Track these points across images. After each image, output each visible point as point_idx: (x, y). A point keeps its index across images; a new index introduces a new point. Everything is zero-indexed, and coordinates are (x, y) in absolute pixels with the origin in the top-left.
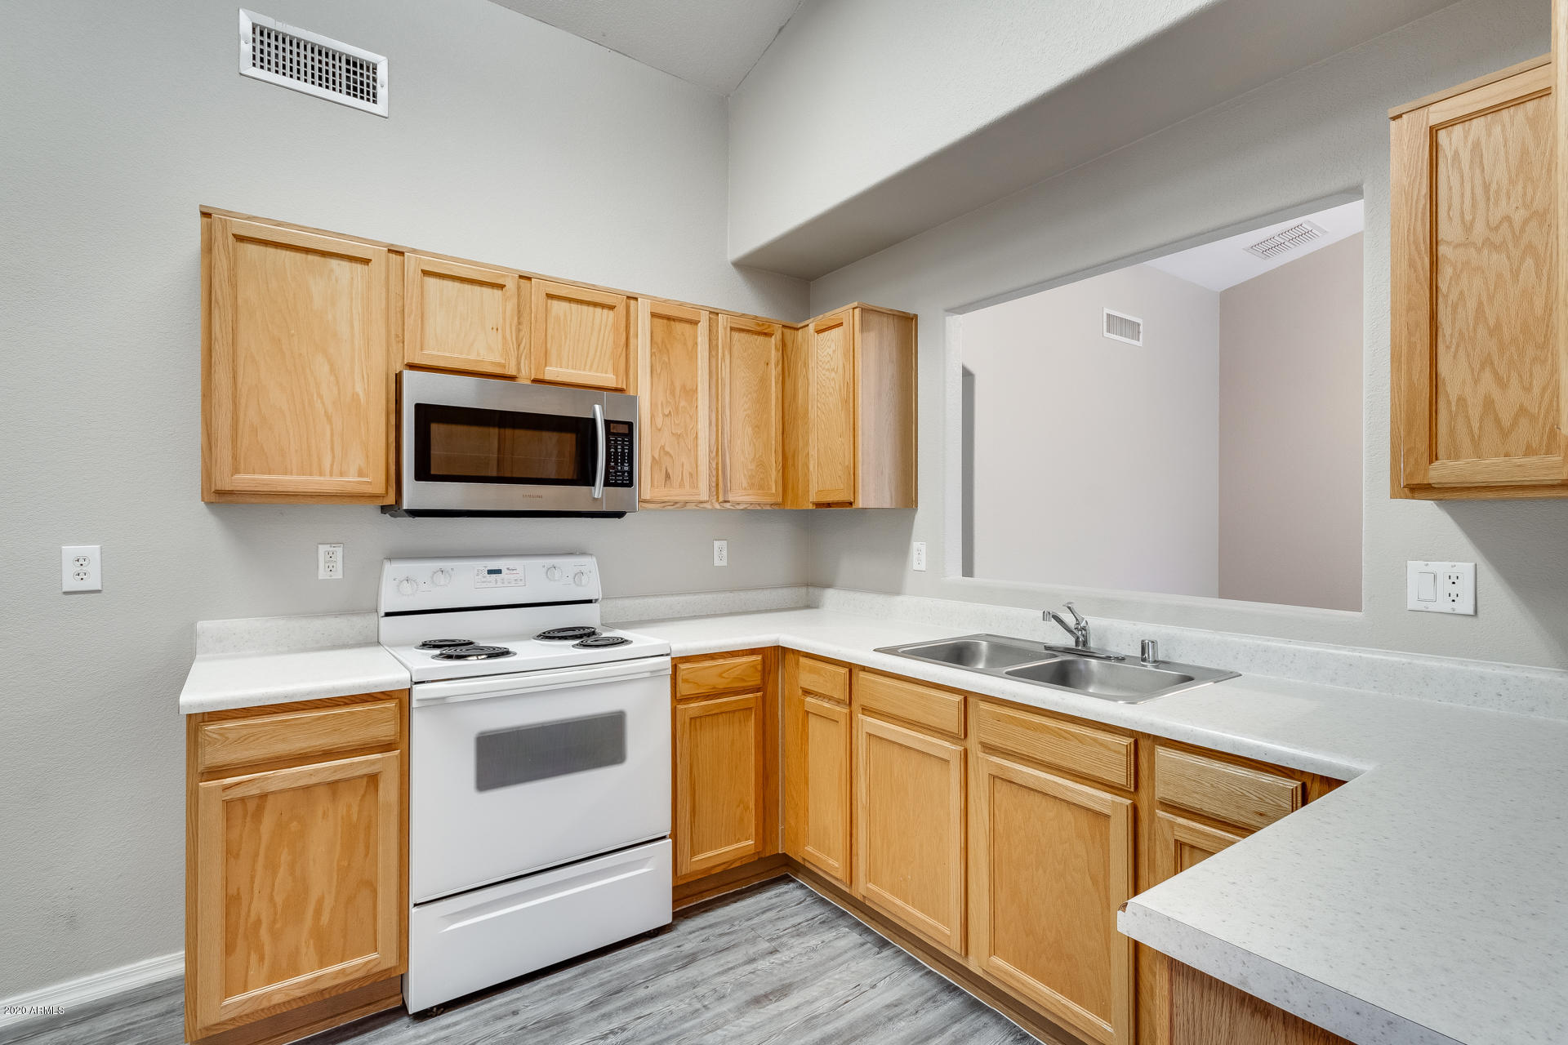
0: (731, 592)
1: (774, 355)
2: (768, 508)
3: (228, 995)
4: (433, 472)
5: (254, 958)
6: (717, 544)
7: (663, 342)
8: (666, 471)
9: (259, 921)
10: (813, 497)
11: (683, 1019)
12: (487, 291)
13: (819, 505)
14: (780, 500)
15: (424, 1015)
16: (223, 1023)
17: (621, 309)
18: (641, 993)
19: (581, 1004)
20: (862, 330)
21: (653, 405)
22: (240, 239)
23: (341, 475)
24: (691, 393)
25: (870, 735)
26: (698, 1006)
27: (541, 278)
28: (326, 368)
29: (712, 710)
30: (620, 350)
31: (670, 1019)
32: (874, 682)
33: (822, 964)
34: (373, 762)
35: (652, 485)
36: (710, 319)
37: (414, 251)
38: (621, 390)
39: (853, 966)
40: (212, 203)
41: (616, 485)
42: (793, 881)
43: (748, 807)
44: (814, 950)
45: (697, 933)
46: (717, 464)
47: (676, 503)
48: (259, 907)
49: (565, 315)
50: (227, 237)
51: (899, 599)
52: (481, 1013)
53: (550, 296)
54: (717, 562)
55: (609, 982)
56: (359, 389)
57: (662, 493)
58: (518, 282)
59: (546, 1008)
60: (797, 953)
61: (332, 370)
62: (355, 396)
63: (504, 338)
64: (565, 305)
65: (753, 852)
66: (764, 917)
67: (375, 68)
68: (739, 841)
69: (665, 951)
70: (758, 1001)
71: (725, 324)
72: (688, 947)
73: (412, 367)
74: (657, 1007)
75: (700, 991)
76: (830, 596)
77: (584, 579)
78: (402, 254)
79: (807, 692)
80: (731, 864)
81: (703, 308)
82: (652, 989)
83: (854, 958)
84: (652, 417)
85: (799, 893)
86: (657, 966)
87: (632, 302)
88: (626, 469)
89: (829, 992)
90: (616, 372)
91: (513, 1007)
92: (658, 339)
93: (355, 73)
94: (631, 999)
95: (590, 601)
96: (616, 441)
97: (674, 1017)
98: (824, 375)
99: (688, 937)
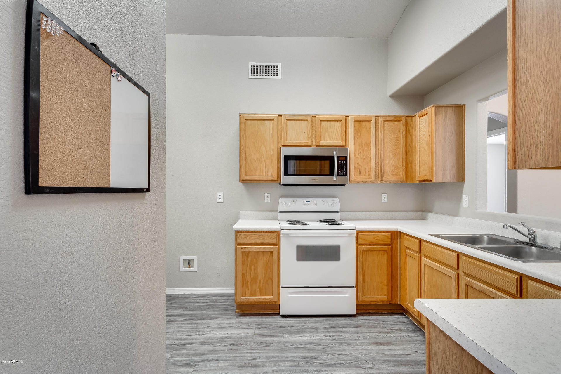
0: (389, 212)
1: (402, 128)
2: (400, 182)
3: (242, 296)
4: (288, 174)
5: (247, 289)
6: (383, 195)
7: (358, 129)
8: (360, 171)
9: (248, 281)
10: (418, 179)
11: (351, 340)
12: (303, 122)
13: (420, 181)
14: (405, 179)
15: (284, 316)
16: (241, 302)
17: (344, 121)
18: (341, 330)
19: (323, 327)
20: (436, 115)
21: (355, 150)
22: (247, 120)
23: (267, 175)
24: (368, 145)
25: (426, 265)
26: (357, 338)
27: (319, 116)
28: (264, 148)
29: (370, 249)
30: (343, 134)
31: (347, 338)
32: (428, 246)
33: (405, 341)
34: (272, 248)
35: (354, 175)
36: (376, 119)
37: (284, 115)
38: (344, 146)
39: (417, 346)
40: (241, 112)
41: (341, 176)
42: (405, 315)
43: (385, 284)
44: (404, 337)
45: (364, 320)
46: (379, 168)
47: (363, 181)
48: (248, 278)
49: (326, 126)
50: (244, 120)
51: (457, 218)
52: (297, 320)
53: (321, 120)
54: (383, 201)
55: (332, 324)
56: (271, 153)
57: (358, 178)
58: (312, 118)
59: (313, 325)
60: (396, 336)
61: (266, 149)
62: (271, 154)
63: (308, 134)
64: (326, 122)
65: (387, 300)
66: (389, 322)
67: (278, 67)
68: (381, 295)
69: (351, 322)
70: (377, 343)
71: (382, 119)
72: (359, 323)
73: (284, 146)
74: (345, 335)
75: (359, 335)
76: (430, 215)
77: (334, 205)
78: (281, 116)
79: (407, 248)
80: (379, 302)
81: (373, 116)
82: (344, 330)
83: (418, 344)
84: (354, 154)
85: (405, 320)
86: (348, 325)
87: (348, 118)
88: (344, 171)
89: (404, 350)
90: (342, 141)
91: (305, 322)
92: (356, 128)
93: (273, 69)
94: (337, 330)
95: (337, 212)
96: (341, 162)
97: (349, 338)
98: (422, 133)
99: (360, 320)
